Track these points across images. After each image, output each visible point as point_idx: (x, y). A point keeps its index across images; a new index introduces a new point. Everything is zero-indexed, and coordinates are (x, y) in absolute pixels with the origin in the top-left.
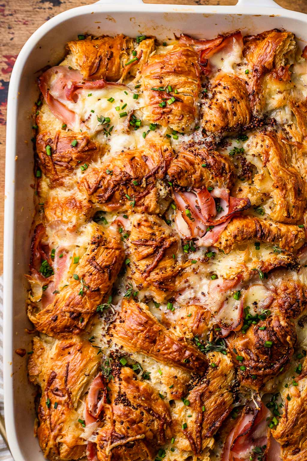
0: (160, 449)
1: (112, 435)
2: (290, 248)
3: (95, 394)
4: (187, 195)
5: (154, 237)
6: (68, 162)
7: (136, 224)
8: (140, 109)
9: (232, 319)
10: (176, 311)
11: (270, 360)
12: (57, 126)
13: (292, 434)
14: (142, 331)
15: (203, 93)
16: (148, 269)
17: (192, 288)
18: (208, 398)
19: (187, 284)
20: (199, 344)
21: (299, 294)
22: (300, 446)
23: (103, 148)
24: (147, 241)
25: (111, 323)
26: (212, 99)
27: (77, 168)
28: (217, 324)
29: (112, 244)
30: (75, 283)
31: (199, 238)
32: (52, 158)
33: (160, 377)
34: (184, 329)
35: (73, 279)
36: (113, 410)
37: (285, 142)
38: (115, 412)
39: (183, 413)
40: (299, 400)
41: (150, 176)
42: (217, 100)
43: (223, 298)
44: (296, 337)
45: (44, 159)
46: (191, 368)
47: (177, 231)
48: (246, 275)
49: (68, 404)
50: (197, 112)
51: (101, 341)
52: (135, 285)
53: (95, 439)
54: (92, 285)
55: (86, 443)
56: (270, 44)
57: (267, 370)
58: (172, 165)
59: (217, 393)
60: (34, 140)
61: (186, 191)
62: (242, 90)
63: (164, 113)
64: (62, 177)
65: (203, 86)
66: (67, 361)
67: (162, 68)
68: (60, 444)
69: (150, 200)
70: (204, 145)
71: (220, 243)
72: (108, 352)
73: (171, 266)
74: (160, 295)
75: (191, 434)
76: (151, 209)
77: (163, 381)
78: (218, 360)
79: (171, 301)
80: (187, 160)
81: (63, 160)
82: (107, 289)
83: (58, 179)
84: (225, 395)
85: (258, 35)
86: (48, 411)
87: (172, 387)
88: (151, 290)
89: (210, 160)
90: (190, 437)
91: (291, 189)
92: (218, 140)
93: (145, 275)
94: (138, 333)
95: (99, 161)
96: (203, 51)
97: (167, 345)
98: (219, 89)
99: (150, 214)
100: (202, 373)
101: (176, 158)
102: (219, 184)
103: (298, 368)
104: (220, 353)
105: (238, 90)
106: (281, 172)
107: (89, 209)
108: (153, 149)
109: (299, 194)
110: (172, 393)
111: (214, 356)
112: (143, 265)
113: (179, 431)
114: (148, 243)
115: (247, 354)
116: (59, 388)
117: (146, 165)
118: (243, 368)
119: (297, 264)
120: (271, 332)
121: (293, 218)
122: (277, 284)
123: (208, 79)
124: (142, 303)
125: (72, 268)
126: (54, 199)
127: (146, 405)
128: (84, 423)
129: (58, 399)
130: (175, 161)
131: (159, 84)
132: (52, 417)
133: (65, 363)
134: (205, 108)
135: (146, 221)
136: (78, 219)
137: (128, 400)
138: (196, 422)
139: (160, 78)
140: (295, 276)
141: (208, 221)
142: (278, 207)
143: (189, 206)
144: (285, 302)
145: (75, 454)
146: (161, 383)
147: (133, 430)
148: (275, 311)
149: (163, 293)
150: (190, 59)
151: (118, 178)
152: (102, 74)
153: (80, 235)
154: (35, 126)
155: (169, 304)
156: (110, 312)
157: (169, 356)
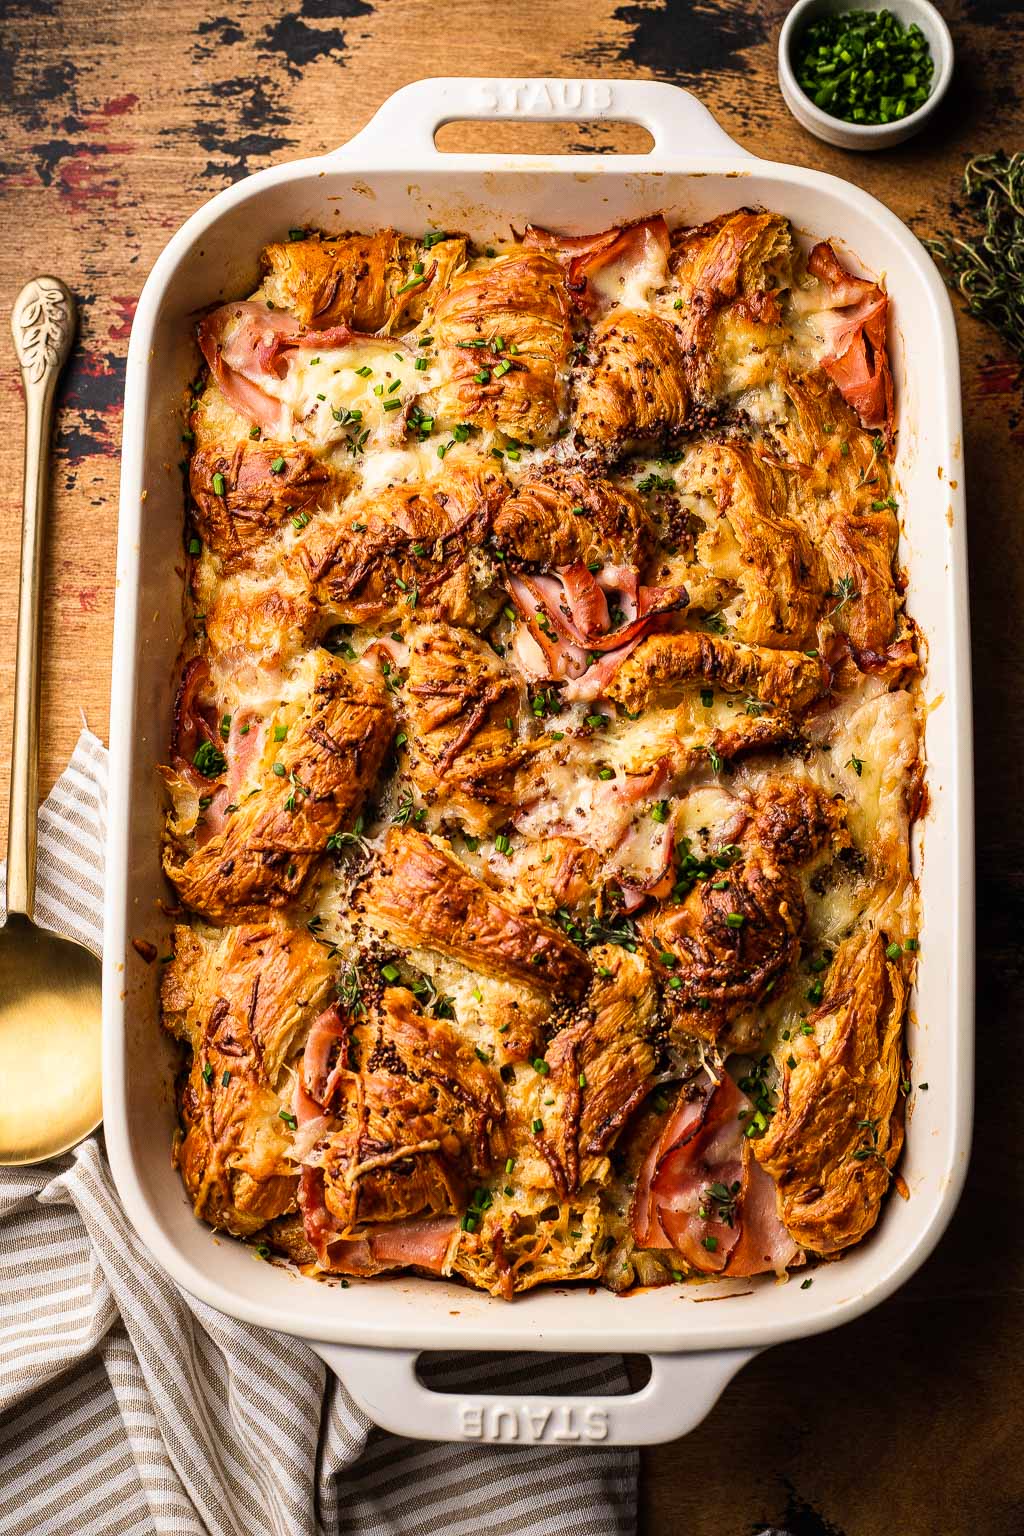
0: (477, 1188)
1: (360, 1144)
2: (782, 698)
3: (320, 1052)
4: (541, 582)
5: (462, 676)
6: (265, 510)
7: (420, 646)
8: (431, 392)
9: (648, 870)
10: (515, 855)
11: (740, 960)
12: (240, 432)
13: (800, 1146)
14: (434, 891)
15: (576, 354)
16: (448, 752)
17: (554, 799)
18: (595, 1056)
19: (541, 790)
20: (570, 927)
21: (807, 807)
22: (822, 1181)
23: (346, 481)
24: (445, 684)
25: (362, 879)
26: (596, 366)
27: (285, 525)
28: (613, 880)
29: (366, 694)
30: (276, 784)
31: (569, 680)
32: (225, 502)
33: (478, 1007)
34: (533, 890)
35: (272, 776)
36: (363, 1085)
37: (771, 462)
38: (367, 1087)
39: (533, 1096)
40: (817, 1065)
41: (453, 536)
42: (609, 368)
43: (626, 818)
44: (803, 908)
45: (209, 507)
46: (550, 978)
47: (518, 668)
48: (678, 762)
49: (256, 1075)
50: (563, 394)
51: (338, 928)
52: (418, 794)
53: (317, 1160)
54: (315, 788)
55: (298, 1171)
56: (730, 240)
57: (735, 988)
58: (504, 509)
59: (615, 1045)
60: (185, 467)
61: (537, 573)
62: (666, 344)
63: (484, 397)
64: (249, 548)
65: (578, 339)
66: (255, 974)
67: (481, 297)
68: (235, 1173)
69: (454, 593)
70: (579, 468)
71: (618, 687)
72: (355, 954)
73: (503, 746)
74: (476, 815)
75: (552, 1146)
76: (455, 615)
77: (483, 1017)
78: (614, 962)
79: (505, 830)
80: (539, 499)
81: (252, 505)
82: (351, 797)
83: (239, 553)
84: (635, 1049)
85: (706, 225)
86: (206, 1092)
87: (506, 1030)
88: (456, 803)
89: (592, 499)
90: (549, 1154)
91: (783, 566)
92: (611, 456)
93: (443, 764)
94: (423, 897)
95: (336, 508)
96: (575, 261)
97: (492, 924)
98: (615, 342)
99: (454, 624)
100: (576, 993)
101: (514, 496)
102: (614, 555)
103: (812, 991)
104: (621, 949)
105: (657, 345)
106: (760, 528)
107: (313, 616)
108: (461, 479)
109: (803, 577)
110: (506, 1046)
111: (605, 952)
112: (437, 742)
113: (525, 1142)
114: (448, 690)
115: (686, 949)
116: (234, 1035)
117: (445, 512)
118: (675, 982)
119: (803, 740)
120: (743, 895)
121: (790, 632)
122: (754, 785)
123: (588, 323)
124: (436, 837)
125: (270, 751)
126: (229, 601)
127: (442, 1071)
128: (294, 1120)
129: (232, 1062)
130: (510, 502)
131: (474, 333)
132: (216, 1108)
133: (250, 979)
134: (582, 388)
135: (445, 639)
136: (285, 639)
137: (399, 1059)
138: (564, 1116)
139: (478, 320)
140: (798, 768)
141: (589, 639)
142: (754, 607)
143: (544, 605)
144: (773, 825)
145: (270, 1200)
146: (480, 1023)
147: (411, 1129)
148: (751, 847)
149: (485, 808)
150: (546, 277)
151: (378, 541)
152: (343, 312)
153: (290, 678)
154: (187, 434)
155: (500, 838)
156: (360, 855)
157: (497, 950)
